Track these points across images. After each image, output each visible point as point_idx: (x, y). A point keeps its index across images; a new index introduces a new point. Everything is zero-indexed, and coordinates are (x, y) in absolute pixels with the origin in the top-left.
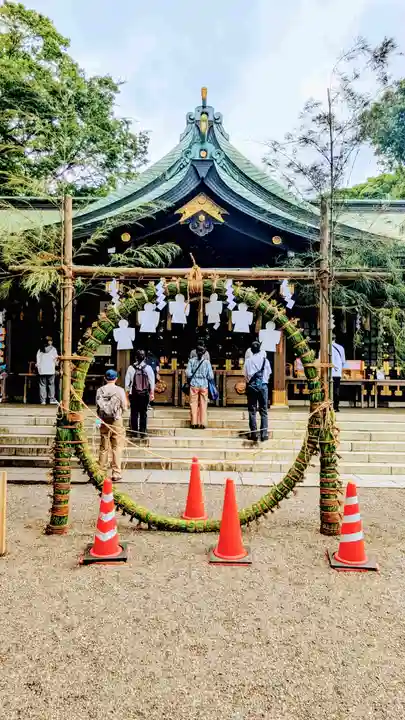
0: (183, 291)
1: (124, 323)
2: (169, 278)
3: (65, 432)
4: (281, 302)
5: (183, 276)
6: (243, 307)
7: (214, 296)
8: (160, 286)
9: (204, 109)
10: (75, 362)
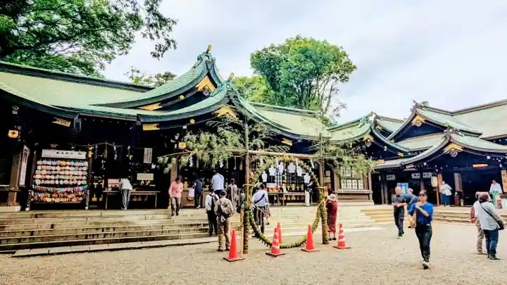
0: (283, 161)
6: (300, 167)
7: (292, 164)
8: (277, 159)
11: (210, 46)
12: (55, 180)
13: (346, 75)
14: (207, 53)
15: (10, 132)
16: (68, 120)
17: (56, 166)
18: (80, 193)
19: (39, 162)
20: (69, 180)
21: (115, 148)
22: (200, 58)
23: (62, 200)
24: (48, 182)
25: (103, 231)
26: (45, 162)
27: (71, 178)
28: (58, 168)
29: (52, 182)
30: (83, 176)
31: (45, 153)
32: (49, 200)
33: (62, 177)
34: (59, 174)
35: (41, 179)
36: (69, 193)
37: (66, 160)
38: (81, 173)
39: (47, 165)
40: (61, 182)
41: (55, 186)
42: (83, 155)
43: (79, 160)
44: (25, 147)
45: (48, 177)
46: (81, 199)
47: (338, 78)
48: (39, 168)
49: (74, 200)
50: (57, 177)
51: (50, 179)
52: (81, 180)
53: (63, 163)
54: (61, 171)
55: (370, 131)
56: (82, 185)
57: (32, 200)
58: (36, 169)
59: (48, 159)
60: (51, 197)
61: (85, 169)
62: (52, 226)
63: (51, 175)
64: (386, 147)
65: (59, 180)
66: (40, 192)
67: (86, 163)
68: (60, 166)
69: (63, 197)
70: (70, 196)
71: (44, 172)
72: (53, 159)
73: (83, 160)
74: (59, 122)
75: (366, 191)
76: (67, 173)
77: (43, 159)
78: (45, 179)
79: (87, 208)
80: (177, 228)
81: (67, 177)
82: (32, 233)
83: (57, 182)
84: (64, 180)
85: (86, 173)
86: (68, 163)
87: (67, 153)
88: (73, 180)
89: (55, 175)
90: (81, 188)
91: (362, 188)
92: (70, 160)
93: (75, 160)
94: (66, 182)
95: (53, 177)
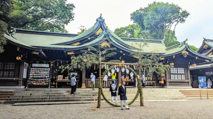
0: (119, 67)
1: (109, 72)
2: (116, 64)
3: (100, 90)
4: (133, 69)
5: (118, 64)
6: (128, 69)
7: (123, 68)
8: (115, 66)
9: (100, 18)
10: (101, 78)
11: (101, 14)
12: (37, 76)
13: (184, 18)
14: (100, 17)
15: (17, 57)
16: (38, 52)
17: (38, 70)
18: (47, 81)
19: (31, 69)
20: (43, 76)
21: (61, 62)
22: (97, 20)
23: (40, 84)
24: (35, 77)
25: (50, 97)
26: (33, 69)
27: (43, 75)
28: (38, 71)
29: (36, 77)
30: (48, 74)
31: (34, 65)
32: (35, 84)
33: (40, 75)
34: (39, 74)
35: (32, 76)
36: (43, 81)
37: (41, 68)
38: (47, 73)
39: (34, 70)
40: (40, 77)
41: (37, 78)
42: (48, 66)
43: (46, 68)
44: (25, 63)
45: (35, 75)
46: (47, 83)
47: (179, 20)
48: (31, 71)
49: (45, 84)
50: (38, 75)
51: (35, 76)
52: (47, 76)
53: (40, 69)
54: (39, 72)
55: (186, 49)
56: (48, 78)
57: (29, 84)
58: (30, 71)
59: (34, 67)
60: (36, 83)
61: (49, 71)
62: (31, 94)
63: (36, 74)
64: (197, 57)
65: (39, 76)
66: (32, 81)
67: (49, 69)
68: (39, 70)
69: (41, 83)
70: (43, 82)
71: (33, 73)
72: (36, 67)
73: (48, 68)
74: (34, 53)
75: (187, 81)
76: (42, 73)
77: (33, 67)
78: (34, 76)
79: (49, 87)
80: (80, 96)
81: (41, 75)
82: (23, 97)
83: (38, 77)
84: (40, 76)
85: (49, 73)
86: (42, 69)
87: (42, 65)
88: (44, 76)
89: (37, 74)
90: (47, 79)
91: (184, 79)
92: (43, 68)
93: (44, 68)
94: (42, 77)
95: (36, 75)
